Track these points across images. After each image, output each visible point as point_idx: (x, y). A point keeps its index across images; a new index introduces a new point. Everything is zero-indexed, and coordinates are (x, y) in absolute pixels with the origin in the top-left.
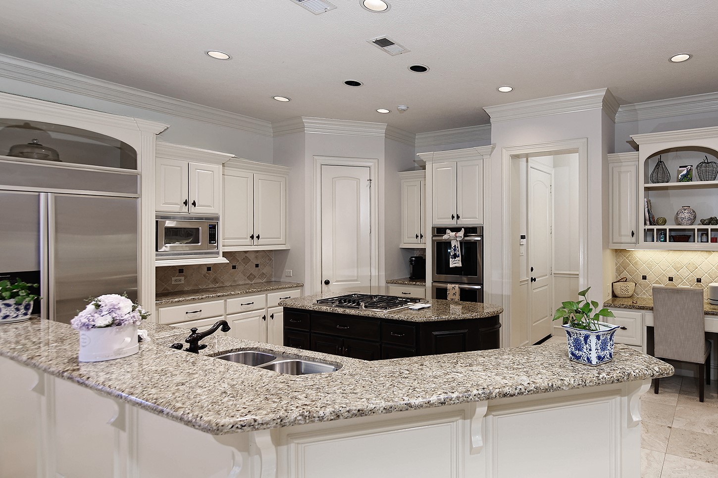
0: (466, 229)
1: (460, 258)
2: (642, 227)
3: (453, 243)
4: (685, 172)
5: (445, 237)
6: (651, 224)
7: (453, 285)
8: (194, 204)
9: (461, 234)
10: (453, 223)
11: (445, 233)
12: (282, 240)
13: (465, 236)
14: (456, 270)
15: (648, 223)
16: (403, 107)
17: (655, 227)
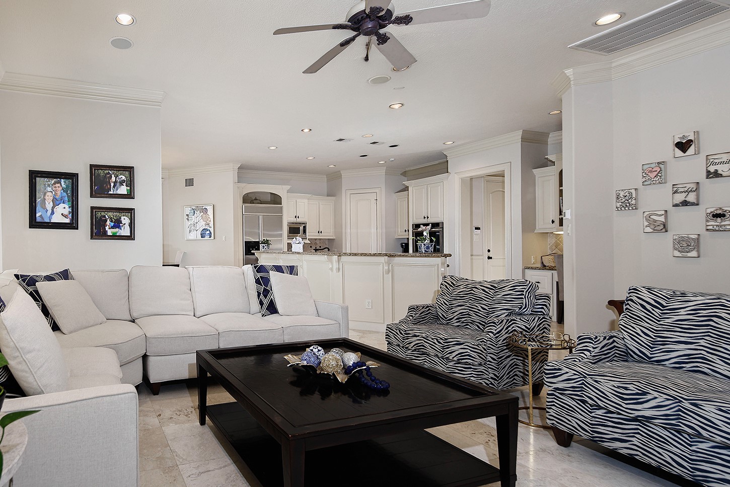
0: (432, 224)
3: (425, 234)
5: (420, 230)
8: (298, 217)
9: (429, 227)
10: (425, 221)
11: (420, 227)
12: (331, 234)
13: (431, 228)
16: (392, 159)
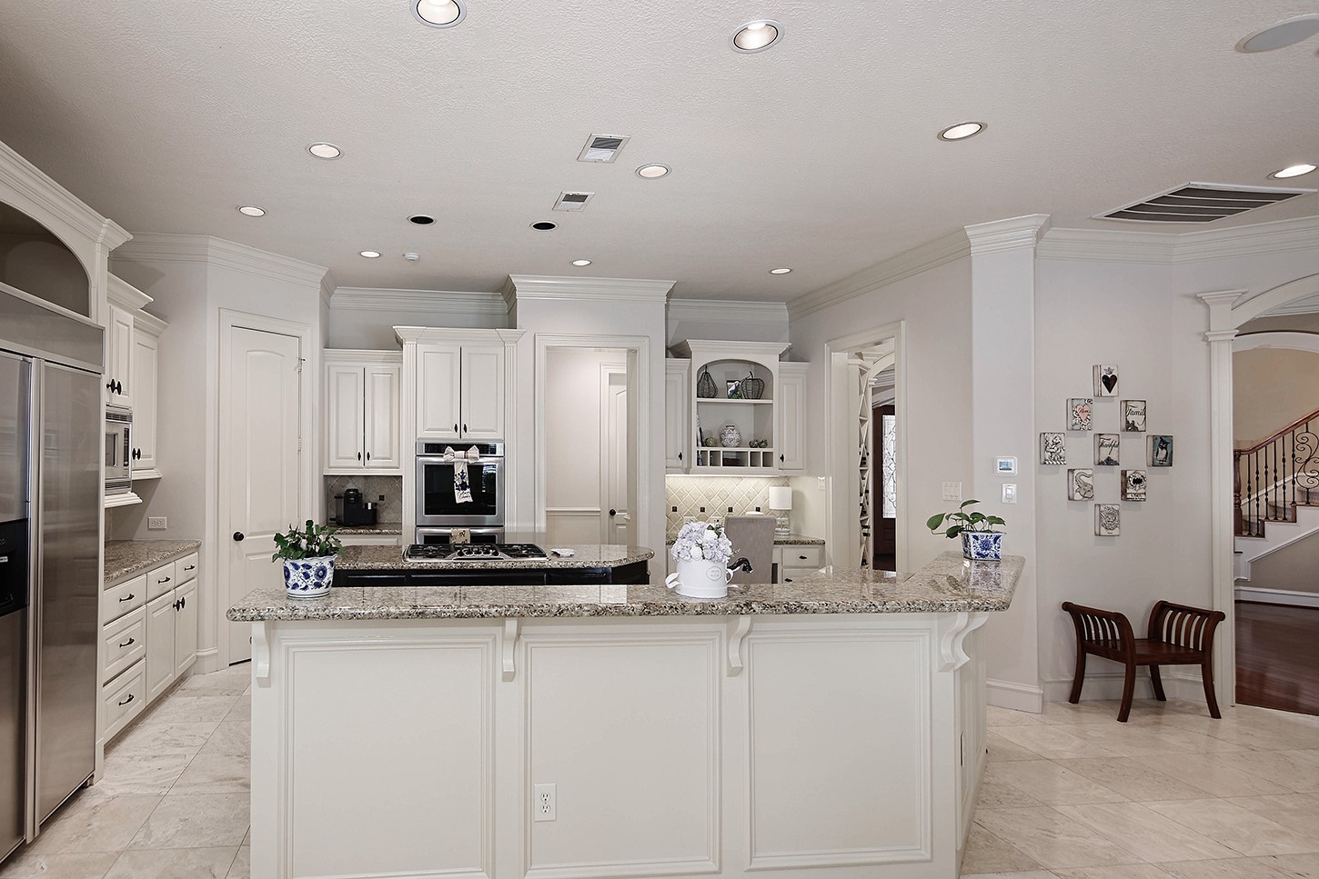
1: (468, 490)
2: (695, 449)
3: (457, 468)
4: (733, 388)
5: (444, 458)
6: (703, 446)
7: (461, 530)
8: (119, 388)
10: (454, 437)
11: (443, 452)
12: (153, 461)
14: (464, 509)
15: (700, 443)
16: (413, 256)
17: (708, 449)
